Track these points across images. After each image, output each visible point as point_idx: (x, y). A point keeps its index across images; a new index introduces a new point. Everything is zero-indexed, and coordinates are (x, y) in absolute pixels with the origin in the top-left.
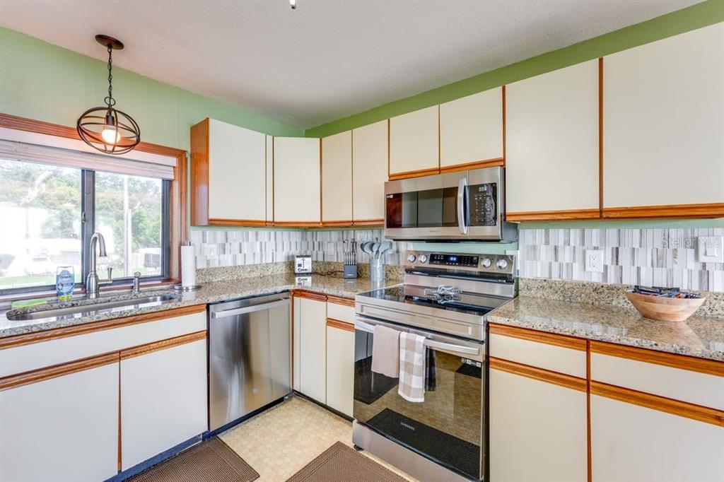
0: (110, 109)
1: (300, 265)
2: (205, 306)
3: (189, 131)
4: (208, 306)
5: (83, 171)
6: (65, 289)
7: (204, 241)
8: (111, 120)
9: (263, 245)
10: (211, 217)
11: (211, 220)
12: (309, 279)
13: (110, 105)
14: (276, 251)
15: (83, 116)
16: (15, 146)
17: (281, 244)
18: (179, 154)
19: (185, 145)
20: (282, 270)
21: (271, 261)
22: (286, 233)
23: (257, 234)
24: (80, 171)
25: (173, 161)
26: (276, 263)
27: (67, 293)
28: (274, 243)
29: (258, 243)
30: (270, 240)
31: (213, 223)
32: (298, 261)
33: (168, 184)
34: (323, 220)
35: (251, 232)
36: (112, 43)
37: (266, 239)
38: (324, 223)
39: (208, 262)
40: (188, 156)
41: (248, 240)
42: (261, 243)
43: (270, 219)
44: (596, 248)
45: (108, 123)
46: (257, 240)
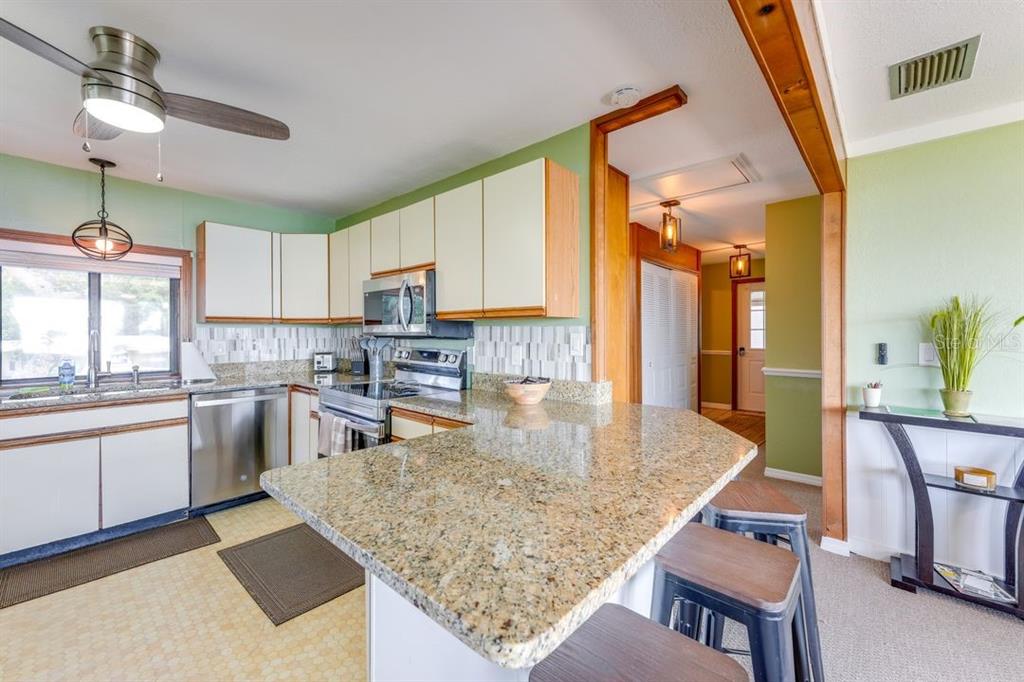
0: (103, 222)
1: (319, 363)
2: (187, 396)
3: (195, 231)
4: (190, 395)
5: (89, 274)
6: (67, 379)
7: (212, 337)
8: (104, 232)
9: (282, 342)
10: (208, 315)
11: (207, 318)
12: (330, 376)
13: (103, 218)
14: (298, 347)
15: (78, 229)
16: (23, 256)
17: (305, 342)
18: (184, 254)
19: (190, 245)
20: (304, 368)
21: (291, 358)
22: (310, 330)
23: (274, 331)
24: (87, 274)
25: (178, 261)
26: (297, 361)
27: (69, 382)
28: (296, 341)
29: (276, 340)
30: (290, 336)
31: (210, 320)
32: (318, 358)
33: (174, 283)
34: (332, 317)
35: (268, 330)
36: (104, 164)
37: (286, 336)
38: (332, 320)
39: (216, 358)
40: (192, 255)
41: (263, 337)
42: (279, 340)
43: (277, 315)
44: (518, 344)
45: (101, 234)
46: (274, 337)
